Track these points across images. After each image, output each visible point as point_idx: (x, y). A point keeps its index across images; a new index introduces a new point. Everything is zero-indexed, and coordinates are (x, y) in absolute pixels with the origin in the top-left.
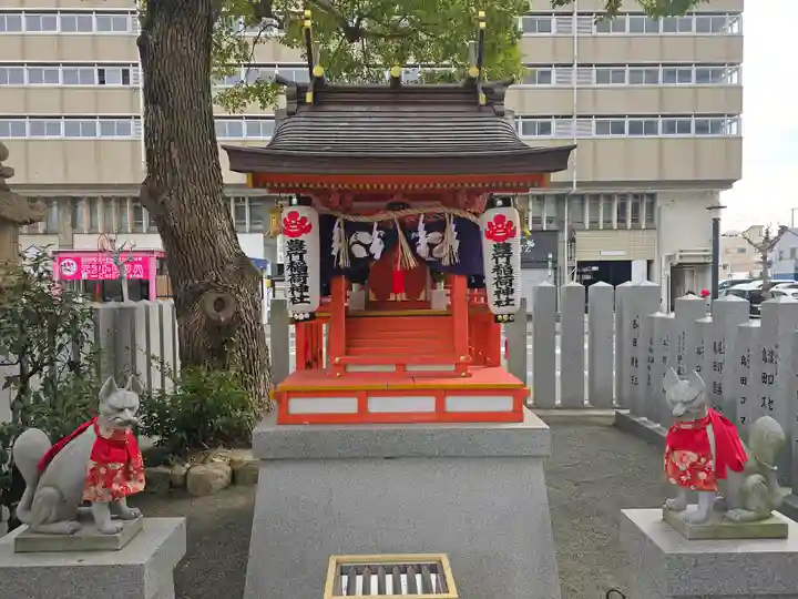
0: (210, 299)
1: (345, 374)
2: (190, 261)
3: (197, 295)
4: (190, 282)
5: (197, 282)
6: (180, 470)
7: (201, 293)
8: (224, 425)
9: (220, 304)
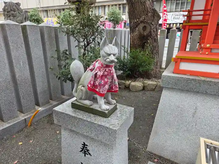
0: (141, 26)
1: (211, 53)
2: (136, 12)
3: (137, 25)
4: (135, 20)
5: (137, 20)
6: (128, 82)
7: (139, 24)
8: (142, 71)
9: (145, 28)
